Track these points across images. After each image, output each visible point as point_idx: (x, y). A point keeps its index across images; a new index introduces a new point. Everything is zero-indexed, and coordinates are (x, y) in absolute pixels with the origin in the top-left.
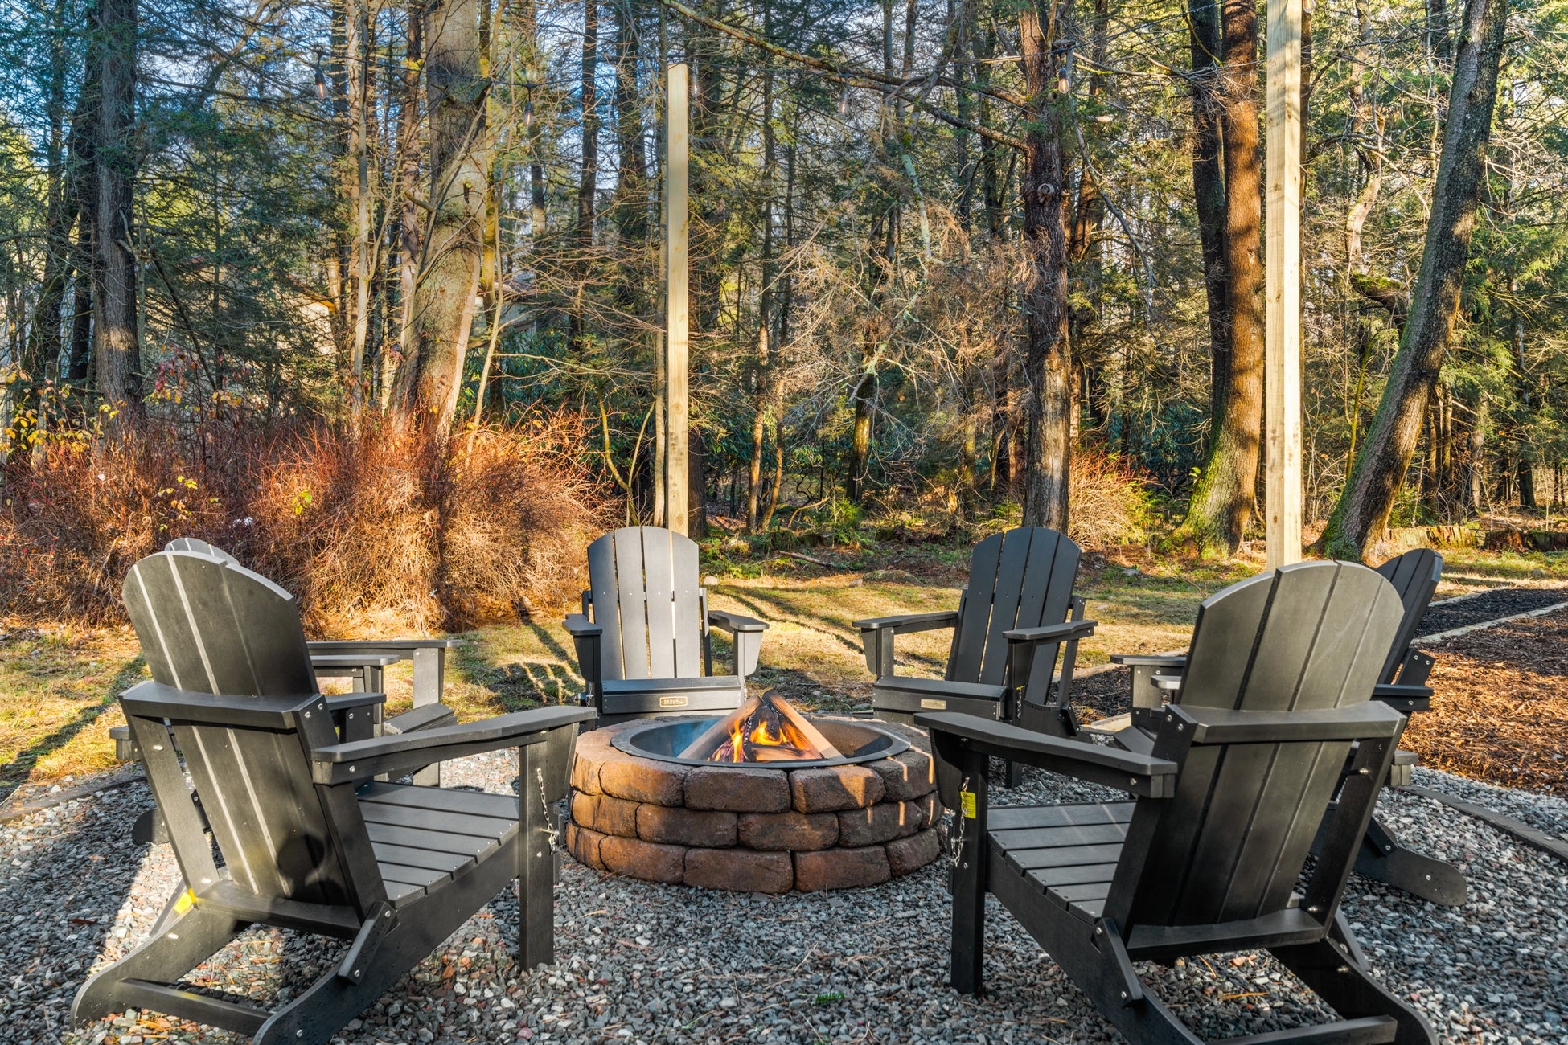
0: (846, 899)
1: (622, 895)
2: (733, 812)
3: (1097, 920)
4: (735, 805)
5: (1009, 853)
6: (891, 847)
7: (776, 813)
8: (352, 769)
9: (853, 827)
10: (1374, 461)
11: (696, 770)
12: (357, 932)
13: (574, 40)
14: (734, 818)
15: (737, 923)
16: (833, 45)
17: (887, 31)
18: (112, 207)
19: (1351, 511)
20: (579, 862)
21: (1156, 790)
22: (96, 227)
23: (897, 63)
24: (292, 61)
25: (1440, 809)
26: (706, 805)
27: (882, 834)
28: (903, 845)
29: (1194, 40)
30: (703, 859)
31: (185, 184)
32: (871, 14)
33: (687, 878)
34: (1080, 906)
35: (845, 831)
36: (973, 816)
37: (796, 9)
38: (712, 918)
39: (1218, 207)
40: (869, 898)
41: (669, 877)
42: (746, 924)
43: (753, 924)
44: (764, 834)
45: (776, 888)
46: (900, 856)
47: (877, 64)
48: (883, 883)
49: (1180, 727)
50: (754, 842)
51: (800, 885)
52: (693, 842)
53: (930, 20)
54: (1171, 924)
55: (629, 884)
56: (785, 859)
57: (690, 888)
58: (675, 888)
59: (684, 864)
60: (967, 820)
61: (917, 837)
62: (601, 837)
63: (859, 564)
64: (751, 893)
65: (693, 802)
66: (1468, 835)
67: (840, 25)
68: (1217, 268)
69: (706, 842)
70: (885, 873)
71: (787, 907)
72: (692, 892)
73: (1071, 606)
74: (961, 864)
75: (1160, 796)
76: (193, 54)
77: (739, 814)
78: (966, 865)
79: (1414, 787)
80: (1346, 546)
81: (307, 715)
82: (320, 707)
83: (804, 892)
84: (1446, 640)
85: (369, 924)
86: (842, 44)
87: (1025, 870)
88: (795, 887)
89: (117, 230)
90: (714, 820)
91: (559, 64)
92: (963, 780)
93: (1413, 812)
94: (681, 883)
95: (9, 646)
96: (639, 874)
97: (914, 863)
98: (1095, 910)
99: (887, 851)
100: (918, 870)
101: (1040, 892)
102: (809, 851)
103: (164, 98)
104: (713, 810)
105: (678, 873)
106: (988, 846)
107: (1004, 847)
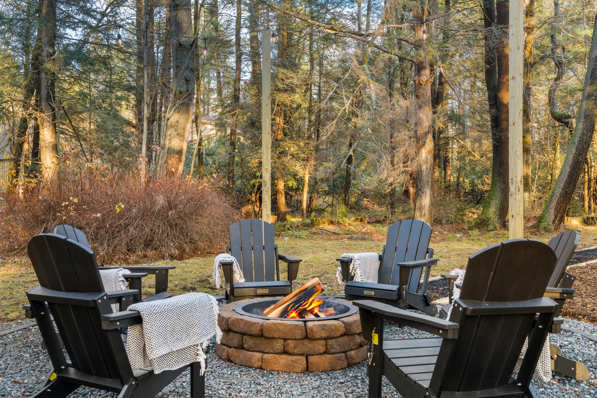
0: (329, 375)
1: (236, 372)
2: (282, 339)
3: (427, 389)
4: (283, 336)
5: (392, 360)
6: (348, 353)
7: (300, 339)
8: (118, 323)
9: (332, 345)
10: (560, 190)
11: (267, 321)
12: (121, 390)
13: (232, 19)
14: (282, 341)
15: (283, 385)
16: (337, 20)
17: (359, 14)
18: (46, 89)
19: (550, 210)
20: (220, 358)
21: (450, 336)
22: (40, 97)
23: (364, 27)
24: (121, 29)
25: (581, 338)
26: (271, 336)
27: (344, 348)
28: (353, 352)
29: (485, 16)
30: (269, 358)
31: (77, 79)
32: (352, 7)
33: (263, 366)
34: (420, 383)
35: (329, 347)
36: (377, 344)
37: (323, 6)
38: (273, 383)
39: (495, 85)
40: (338, 375)
41: (256, 365)
42: (286, 386)
43: (289, 386)
44: (295, 348)
45: (300, 370)
46: (352, 357)
47: (355, 28)
48: (344, 368)
49: (461, 309)
50: (291, 351)
51: (310, 369)
52: (266, 351)
53: (377, 9)
54: (458, 391)
55: (239, 368)
56: (304, 358)
57: (265, 370)
58: (258, 370)
59: (262, 360)
60: (374, 345)
61: (359, 349)
62: (228, 348)
63: (347, 232)
64: (289, 372)
65: (266, 335)
66: (592, 350)
67: (340, 12)
68: (494, 110)
69: (271, 351)
70: (345, 364)
71: (303, 378)
72: (265, 371)
73: (428, 252)
74: (372, 364)
75: (452, 338)
76: (80, 27)
77: (285, 340)
78: (374, 364)
79: (570, 329)
80: (548, 225)
81: (100, 301)
82: (105, 298)
83: (311, 372)
84: (588, 265)
85: (126, 387)
86: (341, 20)
87: (398, 367)
88: (307, 370)
89: (48, 98)
90: (274, 342)
91: (226, 29)
92: (373, 329)
93: (569, 339)
94: (261, 368)
95: (3, 265)
96: (244, 364)
97: (358, 360)
98: (426, 385)
99: (346, 355)
100: (359, 363)
101: (404, 376)
102: (313, 355)
103: (68, 45)
104: (274, 338)
105: (260, 364)
106: (383, 356)
107: (390, 357)
